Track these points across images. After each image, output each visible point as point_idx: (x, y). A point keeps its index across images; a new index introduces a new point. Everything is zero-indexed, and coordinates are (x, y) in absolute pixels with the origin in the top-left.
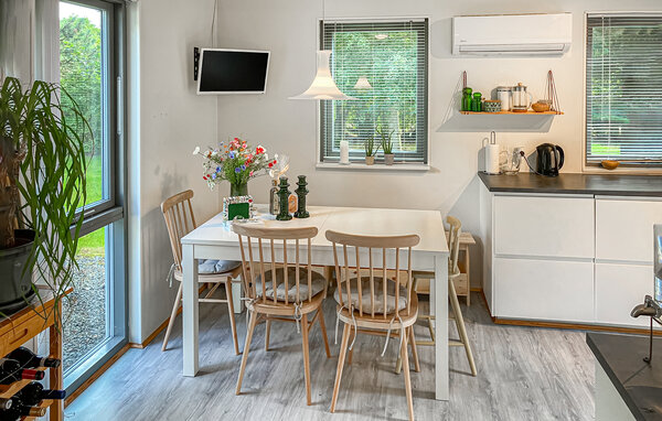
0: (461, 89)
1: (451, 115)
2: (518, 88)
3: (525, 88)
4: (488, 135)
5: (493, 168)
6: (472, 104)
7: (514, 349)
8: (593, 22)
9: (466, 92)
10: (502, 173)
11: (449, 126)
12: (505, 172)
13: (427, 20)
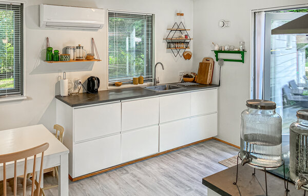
0: (45, 48)
1: (39, 63)
2: (79, 47)
3: (82, 47)
4: (61, 74)
5: (65, 93)
6: (52, 56)
7: (89, 193)
8: (111, 15)
9: (49, 50)
10: (70, 95)
11: (37, 70)
12: (71, 94)
13: (22, 4)
